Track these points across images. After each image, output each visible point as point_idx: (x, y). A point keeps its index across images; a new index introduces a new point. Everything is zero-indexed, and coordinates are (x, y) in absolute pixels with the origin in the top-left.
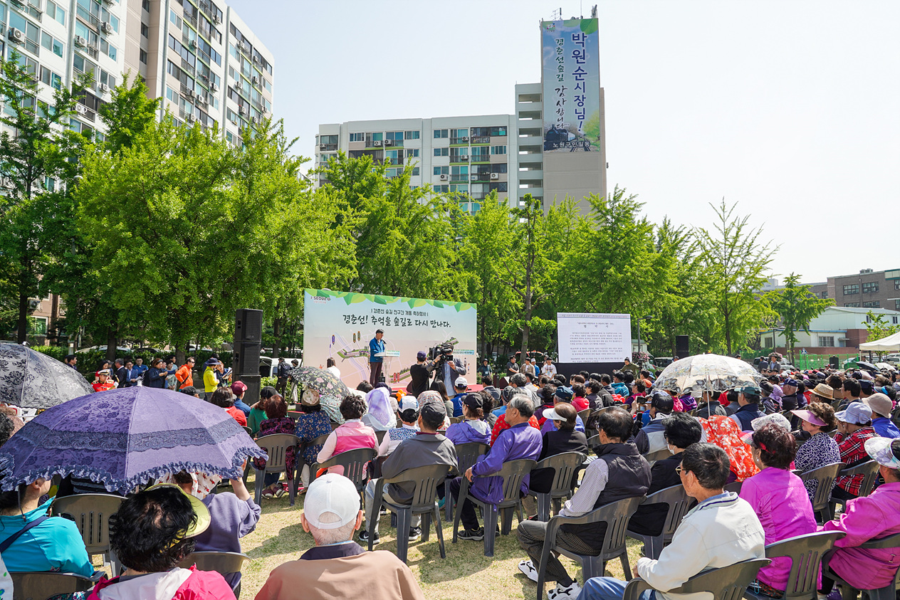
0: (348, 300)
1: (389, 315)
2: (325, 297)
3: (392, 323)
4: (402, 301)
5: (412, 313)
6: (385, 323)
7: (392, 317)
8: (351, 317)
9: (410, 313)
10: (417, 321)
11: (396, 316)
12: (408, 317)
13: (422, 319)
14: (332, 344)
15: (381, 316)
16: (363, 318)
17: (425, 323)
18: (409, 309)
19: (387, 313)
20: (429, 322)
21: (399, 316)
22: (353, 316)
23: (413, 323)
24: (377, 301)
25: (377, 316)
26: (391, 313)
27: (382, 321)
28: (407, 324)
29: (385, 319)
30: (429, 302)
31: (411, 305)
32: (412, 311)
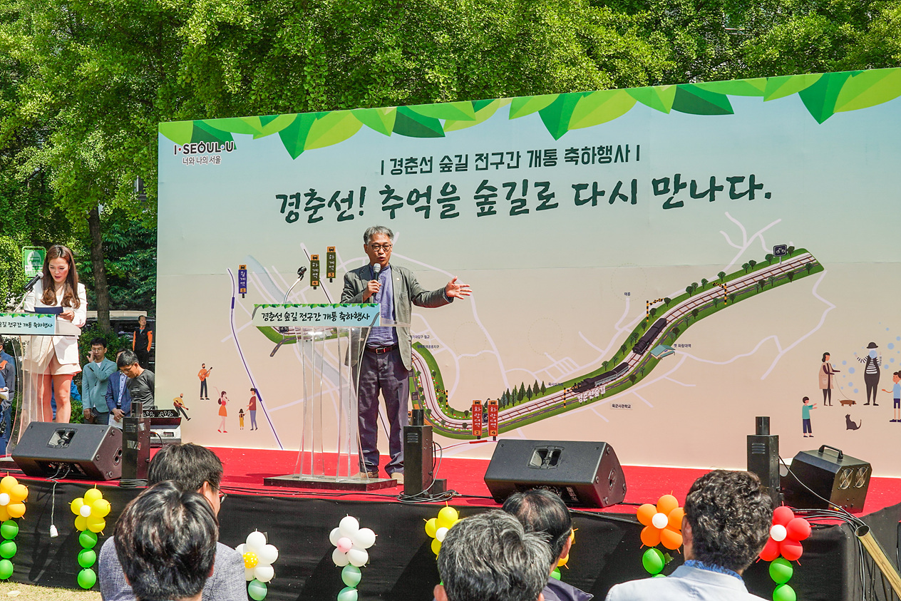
0: (293, 142)
1: (453, 177)
2: (223, 141)
3: (467, 204)
4: (513, 112)
5: (561, 155)
6: (436, 209)
7: (466, 184)
8: (304, 200)
9: (550, 158)
10: (579, 187)
11: (483, 176)
12: (542, 173)
13: (604, 174)
14: (238, 296)
15: (419, 182)
16: (349, 200)
17: (626, 190)
18: (544, 140)
19: (446, 168)
20: (645, 189)
21: (497, 177)
22: (312, 194)
23: (564, 195)
24: (406, 127)
25: (403, 185)
26: (462, 167)
27: (423, 202)
28: (533, 201)
29: (436, 195)
30: (648, 102)
31: (555, 122)
32: (561, 145)
